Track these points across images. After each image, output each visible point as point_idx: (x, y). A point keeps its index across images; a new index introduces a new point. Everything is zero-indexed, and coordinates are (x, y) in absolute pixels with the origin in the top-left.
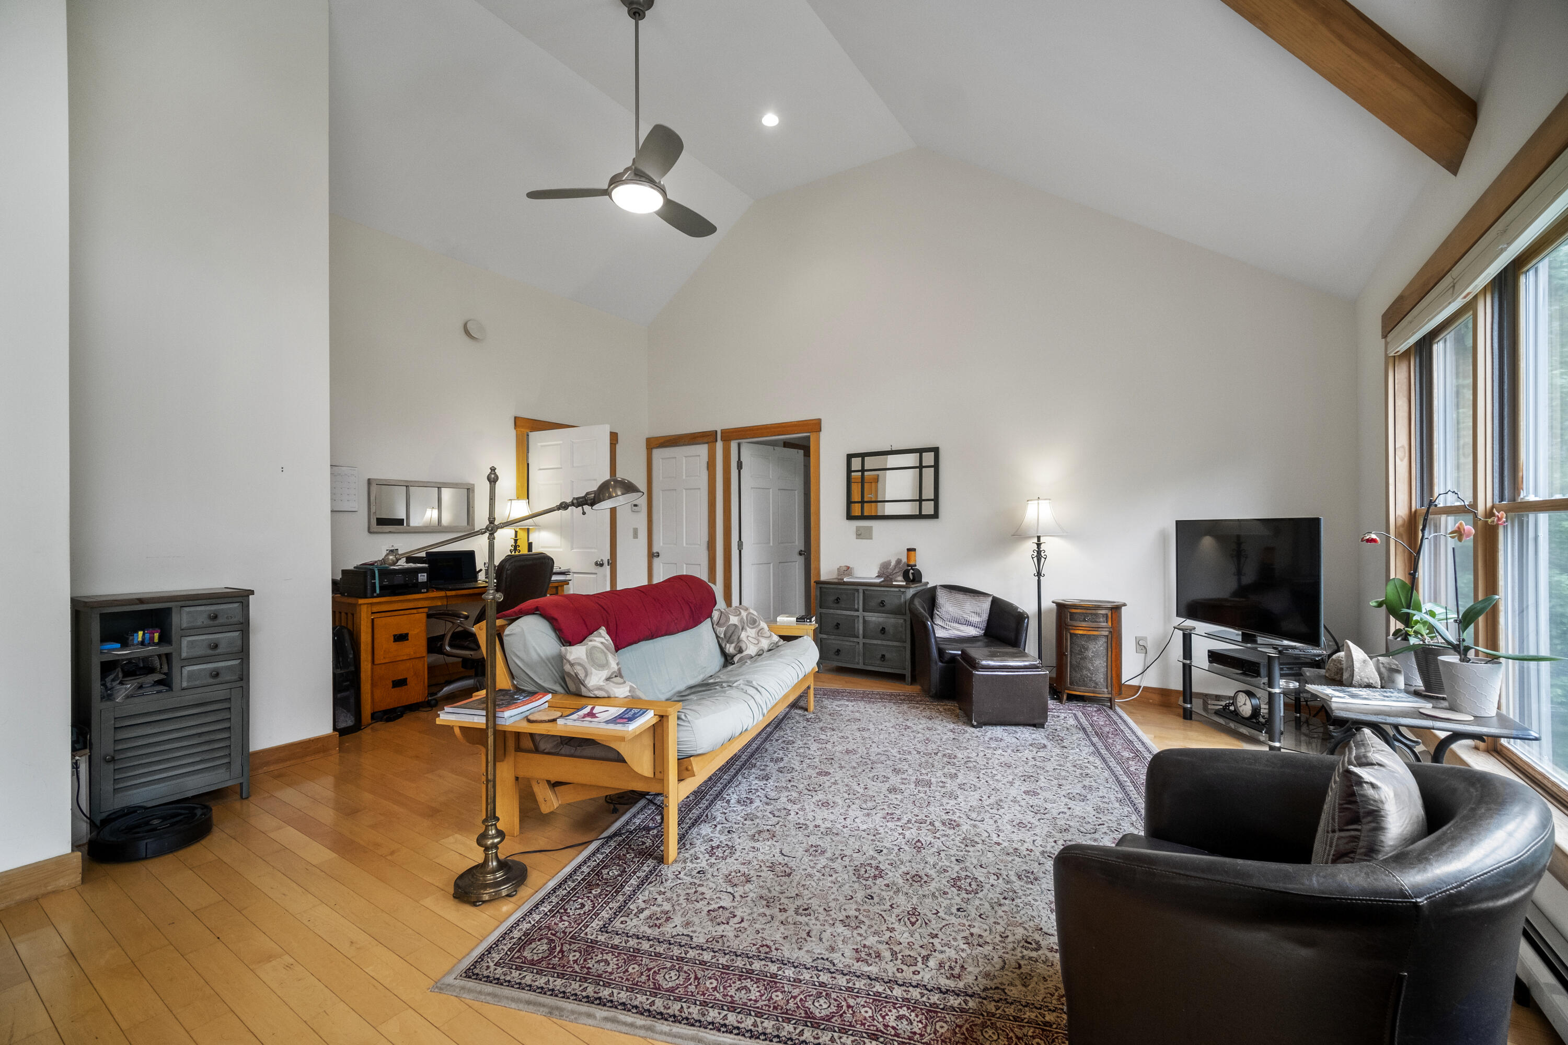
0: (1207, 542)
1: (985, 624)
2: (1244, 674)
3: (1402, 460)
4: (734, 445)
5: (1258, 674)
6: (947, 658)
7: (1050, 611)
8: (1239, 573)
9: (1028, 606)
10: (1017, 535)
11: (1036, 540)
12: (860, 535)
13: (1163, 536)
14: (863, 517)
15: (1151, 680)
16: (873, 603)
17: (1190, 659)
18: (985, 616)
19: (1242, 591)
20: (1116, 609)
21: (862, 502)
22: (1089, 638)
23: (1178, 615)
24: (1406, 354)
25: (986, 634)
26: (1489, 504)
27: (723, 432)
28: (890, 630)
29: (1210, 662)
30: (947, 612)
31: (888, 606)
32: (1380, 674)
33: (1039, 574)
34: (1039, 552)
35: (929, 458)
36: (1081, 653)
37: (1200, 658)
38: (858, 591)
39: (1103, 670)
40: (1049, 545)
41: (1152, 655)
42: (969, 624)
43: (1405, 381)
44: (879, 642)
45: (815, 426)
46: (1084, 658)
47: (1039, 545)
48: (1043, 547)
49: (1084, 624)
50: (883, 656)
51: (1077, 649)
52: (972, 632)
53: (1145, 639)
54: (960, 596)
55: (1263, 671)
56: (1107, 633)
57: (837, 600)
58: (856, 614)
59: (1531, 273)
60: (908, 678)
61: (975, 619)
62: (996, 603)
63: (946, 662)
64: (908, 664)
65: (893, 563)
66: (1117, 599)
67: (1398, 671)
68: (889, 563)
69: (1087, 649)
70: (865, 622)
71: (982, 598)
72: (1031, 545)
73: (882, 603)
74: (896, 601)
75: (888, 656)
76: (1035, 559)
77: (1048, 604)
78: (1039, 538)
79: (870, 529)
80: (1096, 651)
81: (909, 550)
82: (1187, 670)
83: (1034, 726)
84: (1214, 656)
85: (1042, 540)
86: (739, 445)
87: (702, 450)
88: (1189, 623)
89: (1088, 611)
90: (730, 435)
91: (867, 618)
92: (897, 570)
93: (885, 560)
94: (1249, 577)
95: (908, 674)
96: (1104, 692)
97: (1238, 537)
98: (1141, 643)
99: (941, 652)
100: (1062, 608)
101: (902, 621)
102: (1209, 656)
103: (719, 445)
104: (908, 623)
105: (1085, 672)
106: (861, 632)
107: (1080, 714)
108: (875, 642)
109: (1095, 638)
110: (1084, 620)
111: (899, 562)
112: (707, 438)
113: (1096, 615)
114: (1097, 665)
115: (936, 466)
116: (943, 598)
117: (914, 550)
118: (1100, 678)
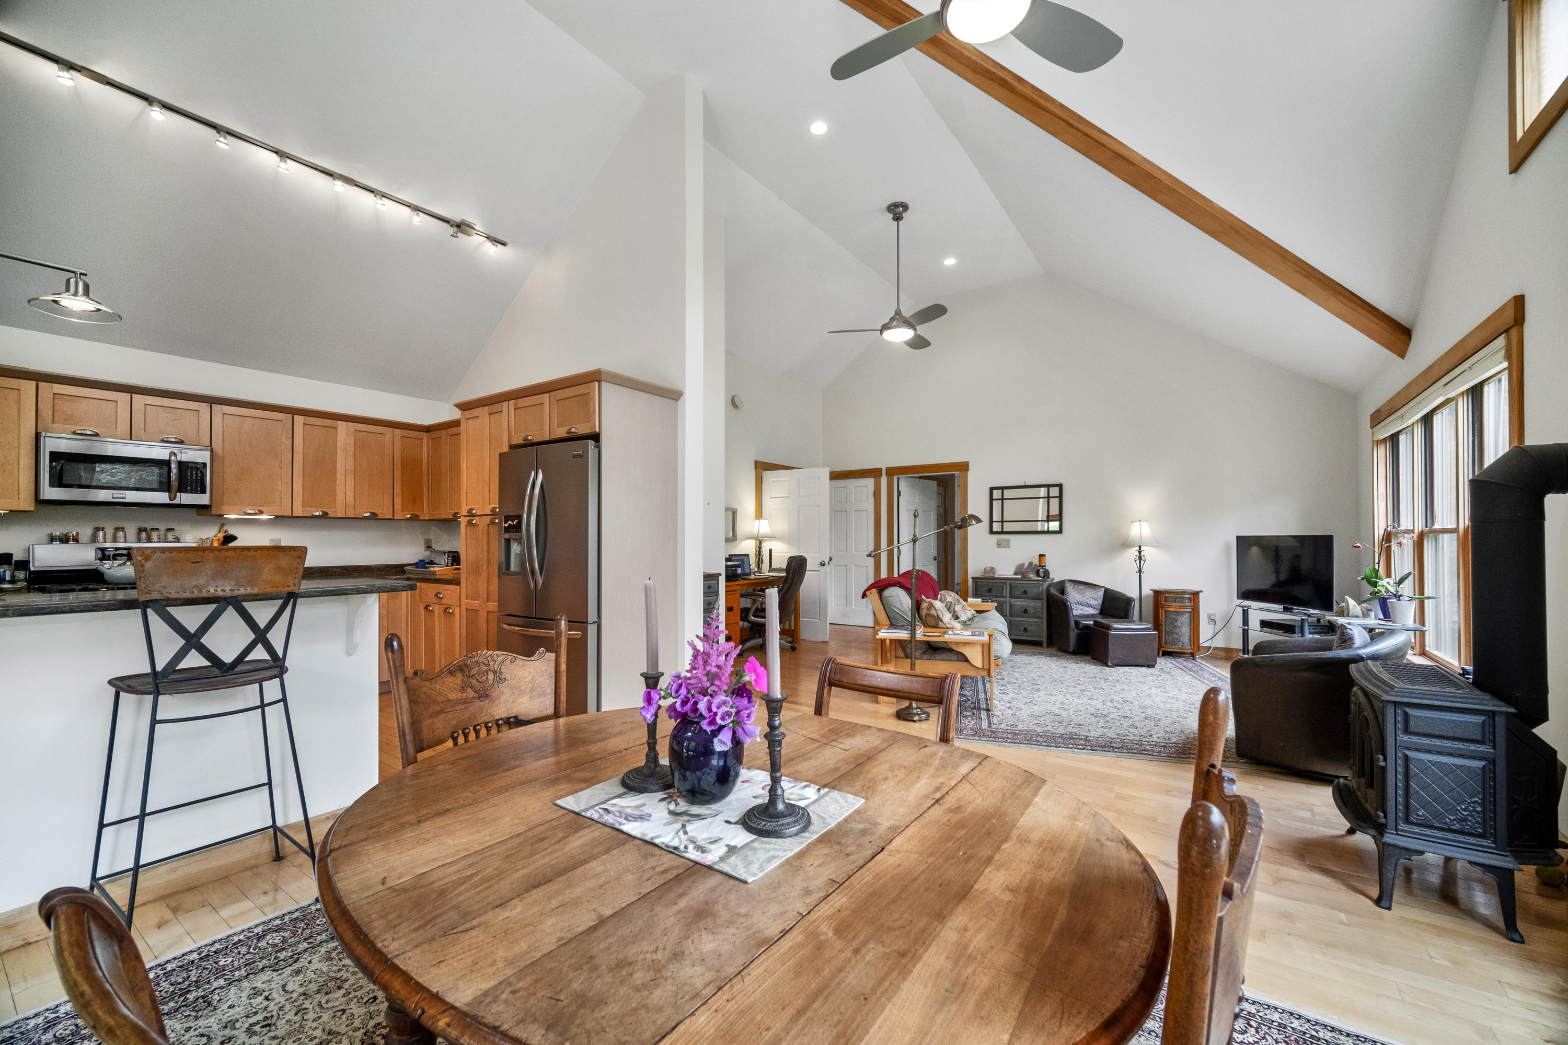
0: (1255, 550)
1: (1100, 606)
2: (1285, 632)
3: (1382, 501)
4: (895, 478)
5: (1294, 632)
6: (1081, 626)
7: (1148, 596)
8: (1277, 572)
9: (1133, 593)
10: (1125, 545)
11: (1138, 549)
12: (999, 545)
13: (1228, 548)
14: (1002, 532)
15: (1219, 642)
16: (1018, 592)
17: (1248, 626)
18: (1100, 601)
19: (1279, 584)
20: (1196, 594)
21: (1002, 522)
22: (1178, 613)
23: (1238, 598)
24: (1384, 440)
25: (1100, 613)
26: (1420, 530)
27: (888, 470)
28: (1031, 610)
29: (1261, 627)
30: (1074, 598)
31: (1029, 594)
32: (1362, 612)
33: (1140, 571)
34: (1140, 558)
35: (1054, 492)
36: (1172, 623)
37: (1254, 623)
38: (1005, 583)
39: (1187, 634)
40: (1146, 551)
41: (1219, 625)
42: (1089, 605)
43: (1384, 455)
44: (1022, 619)
45: (964, 467)
46: (1175, 627)
47: (1140, 552)
48: (1143, 553)
49: (1175, 604)
50: (1026, 629)
51: (1169, 621)
52: (1091, 611)
53: (1214, 615)
54: (1082, 587)
55: (1297, 630)
56: (1190, 610)
57: (990, 590)
58: (1004, 599)
59: (1439, 415)
60: (1045, 644)
61: (1093, 603)
62: (1108, 593)
63: (1081, 629)
64: (1045, 634)
65: (1026, 565)
66: (1195, 588)
67: (1371, 610)
68: (1023, 565)
69: (1176, 620)
70: (1011, 605)
71: (1097, 588)
72: (1134, 552)
73: (1025, 592)
74: (1036, 591)
75: (1029, 628)
76: (1138, 562)
77: (1147, 591)
78: (1140, 547)
79: (1008, 541)
80: (1184, 622)
81: (1041, 556)
82: (1245, 633)
83: (1148, 666)
84: (1265, 624)
85: (1142, 548)
86: (898, 478)
87: (870, 482)
88: (1247, 603)
89: (1177, 595)
90: (893, 472)
91: (1012, 603)
92: (1029, 570)
93: (1021, 562)
94: (1283, 576)
95: (1045, 640)
96: (1188, 649)
97: (1277, 547)
98: (1212, 617)
99: (1077, 623)
100: (1157, 593)
101: (1040, 604)
102: (1261, 624)
103: (884, 480)
104: (1045, 605)
105: (1175, 636)
106: (1008, 612)
107: (1174, 662)
108: (1020, 619)
109: (1183, 613)
110: (1175, 601)
111: (1031, 564)
112: (875, 473)
113: (1183, 598)
114: (1184, 631)
115: (1060, 497)
116: (1070, 589)
117: (1044, 555)
118: (1185, 639)
